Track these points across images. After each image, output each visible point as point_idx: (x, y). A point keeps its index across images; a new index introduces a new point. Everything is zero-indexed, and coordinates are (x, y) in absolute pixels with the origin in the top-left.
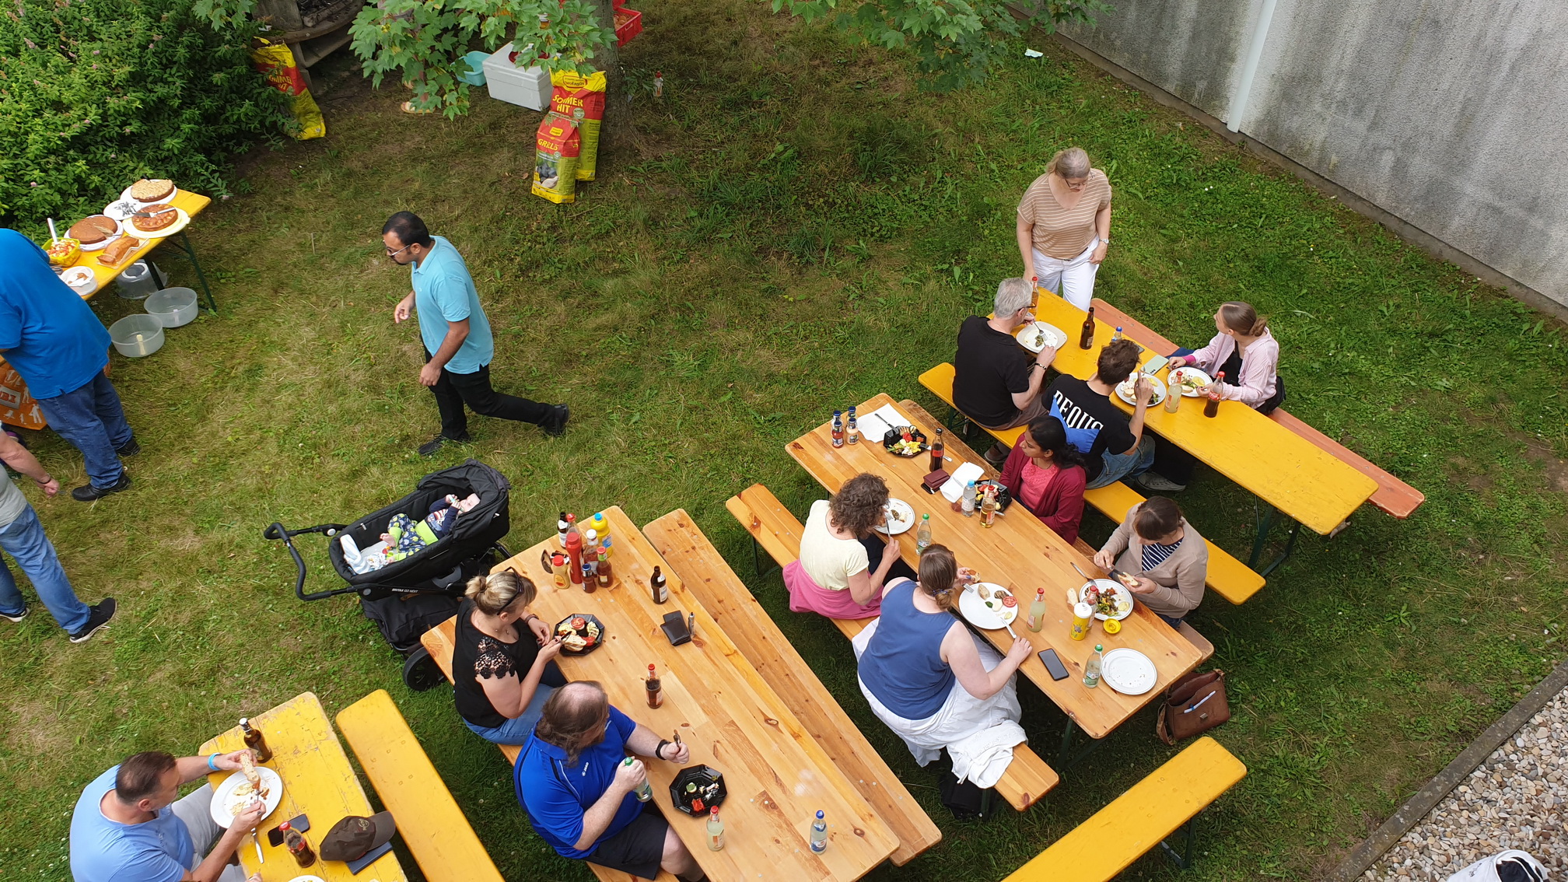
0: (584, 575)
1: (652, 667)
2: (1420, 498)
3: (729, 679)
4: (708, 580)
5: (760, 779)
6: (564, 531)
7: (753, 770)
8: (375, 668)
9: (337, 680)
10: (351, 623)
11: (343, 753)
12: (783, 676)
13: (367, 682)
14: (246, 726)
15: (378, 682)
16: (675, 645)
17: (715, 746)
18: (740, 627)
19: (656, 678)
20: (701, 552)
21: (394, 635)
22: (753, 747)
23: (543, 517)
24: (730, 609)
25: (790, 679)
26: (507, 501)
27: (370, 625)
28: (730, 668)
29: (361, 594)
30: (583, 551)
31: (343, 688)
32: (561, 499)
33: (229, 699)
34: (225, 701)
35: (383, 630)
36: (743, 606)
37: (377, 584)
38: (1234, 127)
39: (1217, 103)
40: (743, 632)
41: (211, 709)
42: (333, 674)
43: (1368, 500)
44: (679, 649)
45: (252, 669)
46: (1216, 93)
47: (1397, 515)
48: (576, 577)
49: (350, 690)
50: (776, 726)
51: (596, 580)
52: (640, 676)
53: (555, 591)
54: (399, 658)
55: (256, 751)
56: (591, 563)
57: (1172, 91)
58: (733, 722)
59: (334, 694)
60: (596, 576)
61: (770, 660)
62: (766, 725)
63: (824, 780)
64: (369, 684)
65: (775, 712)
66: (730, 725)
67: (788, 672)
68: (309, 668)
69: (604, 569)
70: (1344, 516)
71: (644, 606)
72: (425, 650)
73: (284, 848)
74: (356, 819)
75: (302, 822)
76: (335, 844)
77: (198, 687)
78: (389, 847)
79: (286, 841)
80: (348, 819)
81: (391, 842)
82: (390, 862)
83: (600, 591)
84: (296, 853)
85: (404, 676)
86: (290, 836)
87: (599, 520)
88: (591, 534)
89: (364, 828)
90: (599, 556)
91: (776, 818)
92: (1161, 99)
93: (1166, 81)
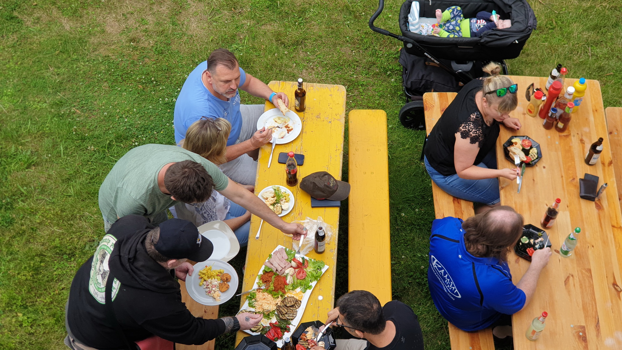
0: (550, 115)
1: (558, 201)
3: (605, 242)
5: (586, 317)
6: (554, 78)
7: (585, 309)
8: (387, 97)
9: (361, 90)
10: (388, 61)
11: (343, 134)
13: (377, 102)
14: (300, 84)
15: (384, 106)
16: (582, 197)
17: (568, 277)
19: (557, 210)
21: (409, 83)
22: (594, 294)
23: (543, 62)
26: (528, 36)
27: (398, 68)
29: (405, 45)
30: (558, 98)
31: (362, 97)
32: (562, 57)
33: (298, 64)
34: (295, 65)
35: (404, 76)
37: (418, 44)
41: (285, 65)
42: (362, 85)
44: (583, 202)
45: (319, 55)
48: (543, 113)
49: (366, 101)
50: (618, 291)
51: (555, 123)
52: (546, 202)
53: (524, 114)
54: (404, 100)
55: (297, 102)
56: (558, 110)
58: (590, 271)
59: (355, 98)
60: (556, 120)
62: (612, 287)
64: (378, 104)
66: (586, 271)
68: (349, 73)
69: (565, 119)
71: (577, 159)
72: (422, 103)
73: (284, 167)
74: (330, 176)
75: (300, 159)
76: (311, 183)
77: (285, 47)
78: (340, 205)
79: (287, 163)
80: (326, 174)
81: (341, 202)
82: (334, 213)
83: (553, 131)
84: (289, 173)
85: (400, 112)
86: (290, 162)
87: (582, 83)
88: (571, 90)
89: (331, 185)
90: (567, 108)
91: (581, 347)
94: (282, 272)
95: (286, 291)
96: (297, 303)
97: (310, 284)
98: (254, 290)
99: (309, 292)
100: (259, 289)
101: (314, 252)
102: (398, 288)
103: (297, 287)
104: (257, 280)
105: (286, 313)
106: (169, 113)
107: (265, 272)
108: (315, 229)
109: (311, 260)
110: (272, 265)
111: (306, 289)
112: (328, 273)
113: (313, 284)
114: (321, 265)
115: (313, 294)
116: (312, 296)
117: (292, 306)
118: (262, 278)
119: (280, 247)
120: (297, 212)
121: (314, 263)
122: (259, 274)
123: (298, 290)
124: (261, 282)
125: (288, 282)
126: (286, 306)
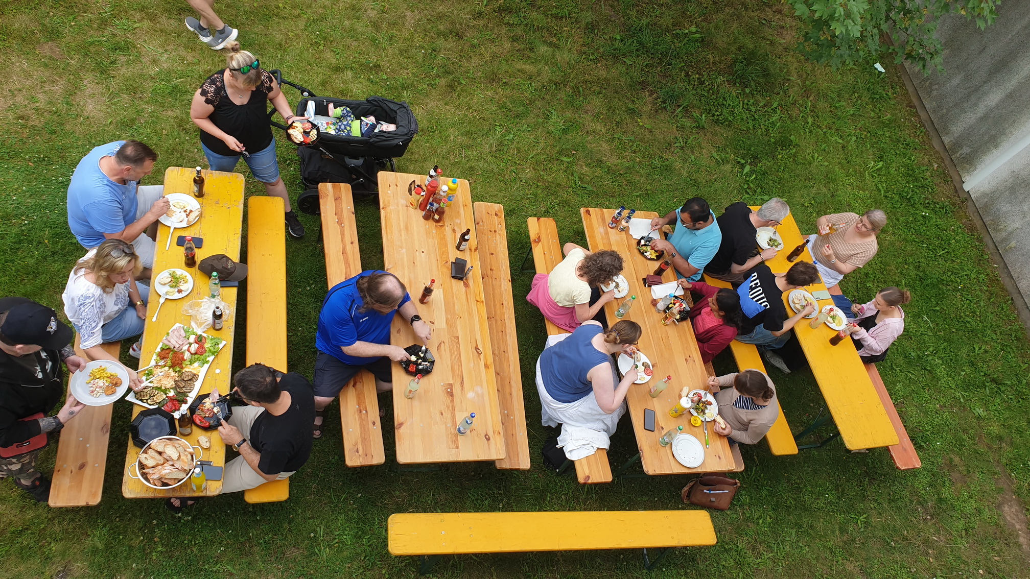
0: (428, 208)
1: (433, 281)
2: (918, 464)
3: (470, 314)
4: (492, 254)
5: (453, 376)
6: (431, 177)
7: (453, 369)
11: (241, 219)
12: (500, 330)
14: (199, 172)
16: (453, 277)
17: (440, 343)
18: (493, 290)
19: (432, 288)
20: (498, 236)
21: (307, 173)
22: (460, 356)
23: (425, 160)
24: (494, 277)
25: (502, 334)
26: (410, 139)
27: (297, 158)
28: (474, 308)
30: (435, 194)
32: (441, 157)
35: (302, 166)
36: (502, 280)
38: (967, 187)
39: (967, 166)
40: (493, 294)
41: (187, 150)
43: (887, 447)
44: (454, 281)
46: (971, 161)
47: (898, 465)
48: (422, 206)
50: (479, 354)
51: (432, 214)
52: (424, 281)
53: (407, 206)
54: (302, 187)
55: (196, 189)
56: (435, 204)
57: (946, 142)
58: (458, 337)
60: (433, 212)
61: (498, 318)
62: (474, 350)
63: (486, 398)
65: (484, 347)
66: (455, 338)
67: (503, 330)
69: (441, 212)
70: (867, 447)
71: (449, 246)
72: (318, 192)
73: (182, 250)
74: (228, 259)
75: (199, 242)
76: (209, 265)
77: (187, 133)
78: (237, 285)
79: (185, 246)
80: (224, 256)
81: (239, 283)
82: (232, 293)
83: (431, 222)
84: (187, 256)
85: (298, 199)
86: (188, 245)
87: (454, 183)
88: (445, 188)
89: (229, 267)
90: (442, 203)
91: (449, 402)
92: (936, 143)
93: (947, 134)
94: (180, 348)
95: (184, 366)
96: (194, 377)
97: (208, 359)
98: (152, 367)
99: (206, 366)
100: (157, 366)
101: (212, 329)
102: (294, 358)
103: (195, 362)
104: (155, 357)
105: (184, 387)
106: (63, 192)
107: (163, 349)
108: (213, 308)
109: (208, 336)
110: (170, 342)
111: (204, 364)
112: (225, 348)
113: (211, 359)
114: (218, 341)
115: (211, 368)
116: (209, 370)
117: (190, 380)
118: (159, 355)
119: (177, 325)
120: (195, 291)
121: (212, 339)
122: (156, 351)
123: (196, 364)
124: (158, 358)
125: (185, 358)
126: (183, 380)
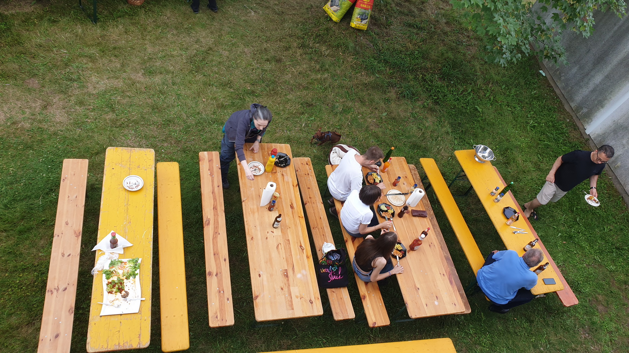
2: (577, 302)
3: (296, 225)
4: (309, 188)
5: (288, 264)
7: (287, 260)
11: (154, 176)
12: (322, 235)
17: (278, 245)
18: (314, 210)
20: (310, 177)
22: (291, 252)
24: (313, 202)
25: (324, 237)
28: (298, 221)
36: (318, 203)
38: (588, 132)
39: (587, 120)
40: (314, 213)
43: (555, 292)
46: (589, 116)
47: (565, 304)
50: (303, 250)
57: (572, 106)
58: (289, 240)
61: (319, 227)
62: (300, 247)
63: (309, 277)
64: (174, 159)
65: (305, 245)
66: (287, 241)
67: (324, 234)
70: (544, 292)
72: (199, 157)
91: (286, 280)
92: (567, 107)
93: (573, 101)
